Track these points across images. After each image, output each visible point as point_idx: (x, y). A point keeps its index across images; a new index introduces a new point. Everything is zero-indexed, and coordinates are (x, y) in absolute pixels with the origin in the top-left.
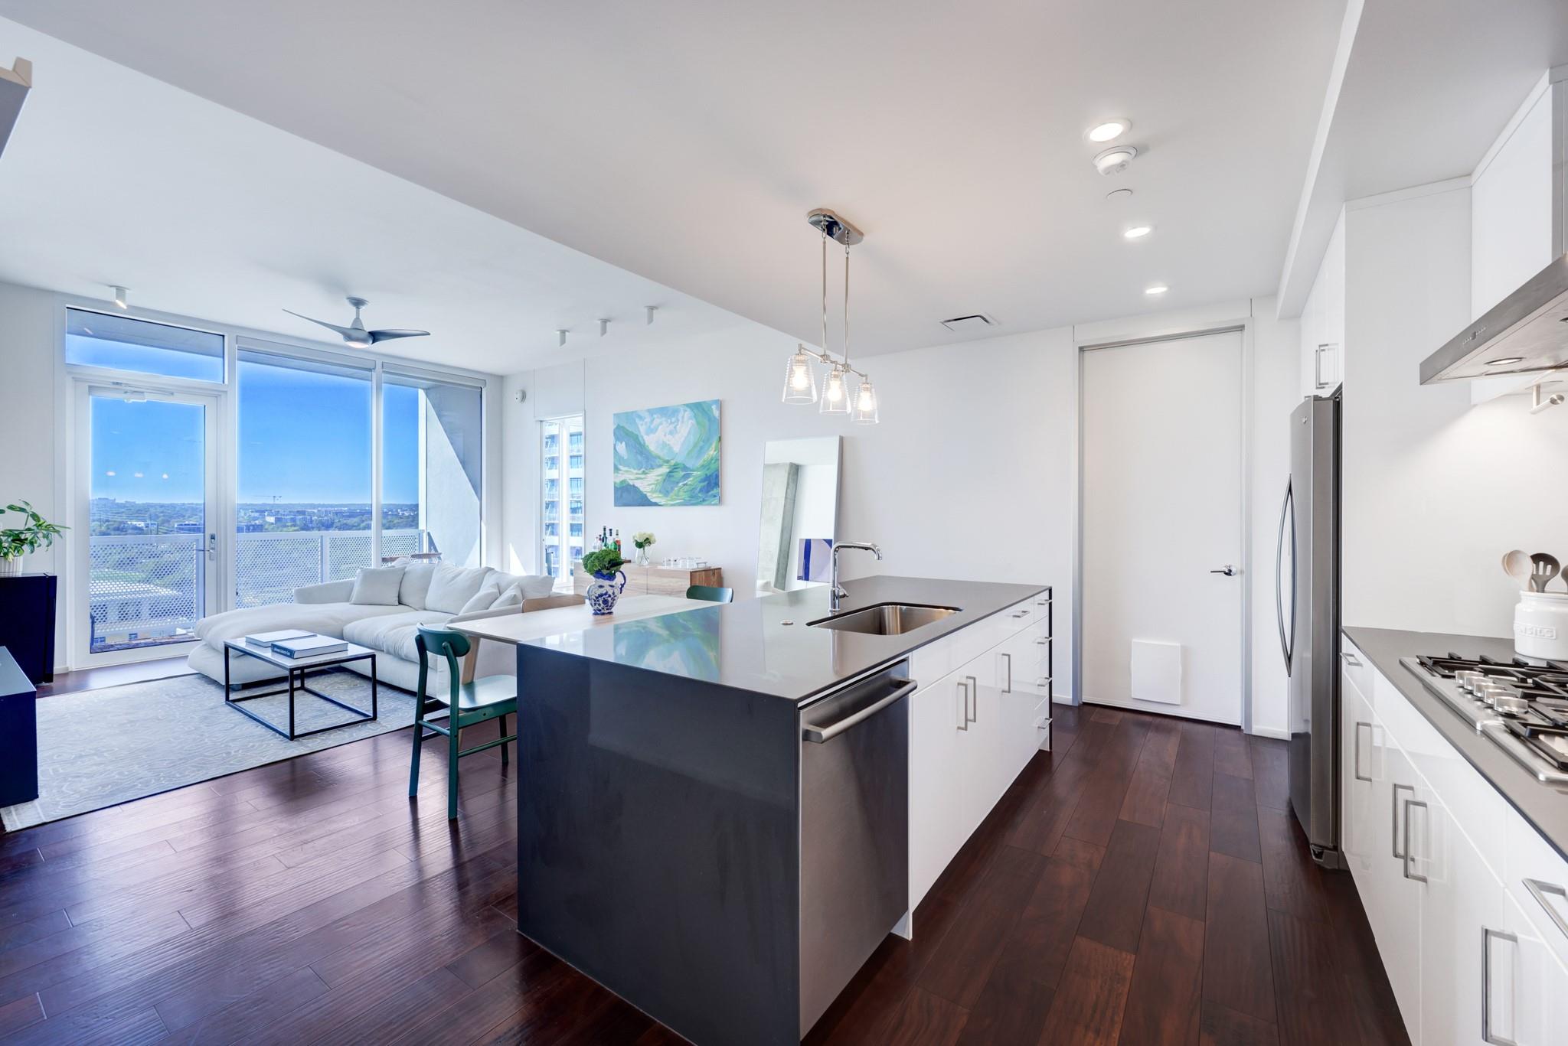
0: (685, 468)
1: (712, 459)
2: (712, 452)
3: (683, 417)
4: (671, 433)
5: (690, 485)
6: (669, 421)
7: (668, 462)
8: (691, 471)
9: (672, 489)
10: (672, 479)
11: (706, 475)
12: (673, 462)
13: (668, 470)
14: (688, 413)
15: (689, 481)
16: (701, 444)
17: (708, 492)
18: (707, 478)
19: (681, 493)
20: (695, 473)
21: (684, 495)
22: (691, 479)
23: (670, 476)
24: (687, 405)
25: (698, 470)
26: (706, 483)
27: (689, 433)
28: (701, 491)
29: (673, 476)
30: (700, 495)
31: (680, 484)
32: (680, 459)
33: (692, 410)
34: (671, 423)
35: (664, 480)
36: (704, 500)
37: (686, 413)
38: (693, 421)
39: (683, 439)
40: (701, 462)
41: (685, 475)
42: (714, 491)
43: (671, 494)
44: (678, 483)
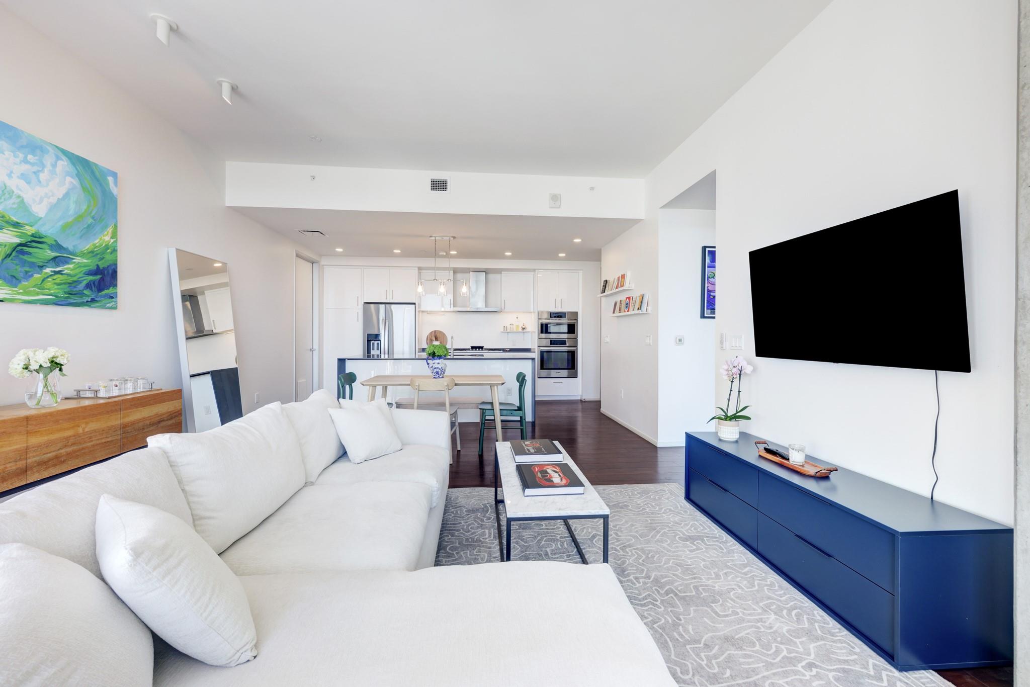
0: (57, 247)
1: (107, 247)
2: (107, 238)
3: (54, 166)
4: (23, 176)
5: (68, 275)
6: (21, 156)
7: (16, 225)
8: (72, 254)
9: (28, 276)
10: (25, 257)
11: (98, 266)
12: (30, 230)
13: (17, 241)
14: (63, 164)
15: (67, 268)
16: (90, 221)
17: (100, 290)
18: (98, 271)
19: (49, 284)
20: (78, 260)
21: (53, 288)
22: (71, 266)
23: (23, 253)
24: (64, 152)
25: (83, 255)
26: (98, 277)
27: (67, 195)
28: (88, 286)
29: (29, 254)
30: (86, 292)
31: (48, 270)
32: (49, 230)
33: (74, 164)
34: (25, 161)
35: (9, 255)
36: (93, 300)
37: (60, 163)
38: (76, 182)
39: (54, 200)
40: (87, 247)
41: (55, 258)
42: (110, 291)
43: (25, 283)
44: (41, 267)
